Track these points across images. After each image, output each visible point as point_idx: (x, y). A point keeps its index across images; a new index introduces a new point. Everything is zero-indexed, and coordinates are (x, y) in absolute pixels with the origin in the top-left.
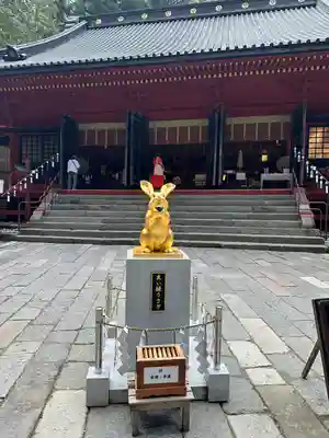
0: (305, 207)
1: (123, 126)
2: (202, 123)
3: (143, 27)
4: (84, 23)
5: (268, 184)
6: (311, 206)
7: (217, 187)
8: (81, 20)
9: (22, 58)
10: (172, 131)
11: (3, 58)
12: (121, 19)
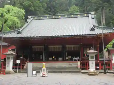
0: (79, 65)
1: (43, 47)
2: (61, 46)
3: (47, 20)
4: (32, 18)
7: (64, 61)
8: (31, 17)
9: (21, 33)
10: (54, 48)
11: (17, 33)
12: (42, 18)
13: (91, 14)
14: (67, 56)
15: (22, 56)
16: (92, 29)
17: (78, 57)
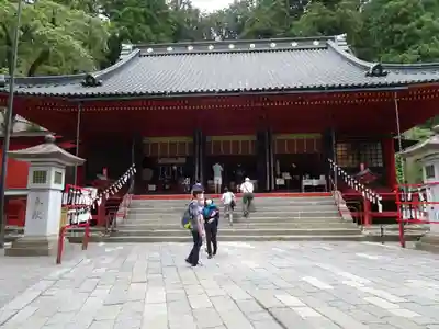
0: (343, 206)
2: (251, 138)
4: (137, 51)
5: (309, 189)
6: (347, 205)
7: (270, 191)
8: (134, 48)
9: (99, 84)
10: (227, 143)
11: (83, 84)
12: (170, 49)
13: (333, 39)
14: (278, 173)
15: (105, 171)
16: (377, 71)
17: (322, 177)
